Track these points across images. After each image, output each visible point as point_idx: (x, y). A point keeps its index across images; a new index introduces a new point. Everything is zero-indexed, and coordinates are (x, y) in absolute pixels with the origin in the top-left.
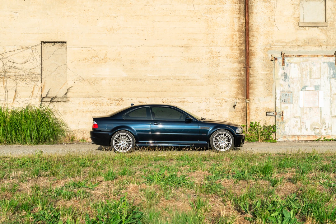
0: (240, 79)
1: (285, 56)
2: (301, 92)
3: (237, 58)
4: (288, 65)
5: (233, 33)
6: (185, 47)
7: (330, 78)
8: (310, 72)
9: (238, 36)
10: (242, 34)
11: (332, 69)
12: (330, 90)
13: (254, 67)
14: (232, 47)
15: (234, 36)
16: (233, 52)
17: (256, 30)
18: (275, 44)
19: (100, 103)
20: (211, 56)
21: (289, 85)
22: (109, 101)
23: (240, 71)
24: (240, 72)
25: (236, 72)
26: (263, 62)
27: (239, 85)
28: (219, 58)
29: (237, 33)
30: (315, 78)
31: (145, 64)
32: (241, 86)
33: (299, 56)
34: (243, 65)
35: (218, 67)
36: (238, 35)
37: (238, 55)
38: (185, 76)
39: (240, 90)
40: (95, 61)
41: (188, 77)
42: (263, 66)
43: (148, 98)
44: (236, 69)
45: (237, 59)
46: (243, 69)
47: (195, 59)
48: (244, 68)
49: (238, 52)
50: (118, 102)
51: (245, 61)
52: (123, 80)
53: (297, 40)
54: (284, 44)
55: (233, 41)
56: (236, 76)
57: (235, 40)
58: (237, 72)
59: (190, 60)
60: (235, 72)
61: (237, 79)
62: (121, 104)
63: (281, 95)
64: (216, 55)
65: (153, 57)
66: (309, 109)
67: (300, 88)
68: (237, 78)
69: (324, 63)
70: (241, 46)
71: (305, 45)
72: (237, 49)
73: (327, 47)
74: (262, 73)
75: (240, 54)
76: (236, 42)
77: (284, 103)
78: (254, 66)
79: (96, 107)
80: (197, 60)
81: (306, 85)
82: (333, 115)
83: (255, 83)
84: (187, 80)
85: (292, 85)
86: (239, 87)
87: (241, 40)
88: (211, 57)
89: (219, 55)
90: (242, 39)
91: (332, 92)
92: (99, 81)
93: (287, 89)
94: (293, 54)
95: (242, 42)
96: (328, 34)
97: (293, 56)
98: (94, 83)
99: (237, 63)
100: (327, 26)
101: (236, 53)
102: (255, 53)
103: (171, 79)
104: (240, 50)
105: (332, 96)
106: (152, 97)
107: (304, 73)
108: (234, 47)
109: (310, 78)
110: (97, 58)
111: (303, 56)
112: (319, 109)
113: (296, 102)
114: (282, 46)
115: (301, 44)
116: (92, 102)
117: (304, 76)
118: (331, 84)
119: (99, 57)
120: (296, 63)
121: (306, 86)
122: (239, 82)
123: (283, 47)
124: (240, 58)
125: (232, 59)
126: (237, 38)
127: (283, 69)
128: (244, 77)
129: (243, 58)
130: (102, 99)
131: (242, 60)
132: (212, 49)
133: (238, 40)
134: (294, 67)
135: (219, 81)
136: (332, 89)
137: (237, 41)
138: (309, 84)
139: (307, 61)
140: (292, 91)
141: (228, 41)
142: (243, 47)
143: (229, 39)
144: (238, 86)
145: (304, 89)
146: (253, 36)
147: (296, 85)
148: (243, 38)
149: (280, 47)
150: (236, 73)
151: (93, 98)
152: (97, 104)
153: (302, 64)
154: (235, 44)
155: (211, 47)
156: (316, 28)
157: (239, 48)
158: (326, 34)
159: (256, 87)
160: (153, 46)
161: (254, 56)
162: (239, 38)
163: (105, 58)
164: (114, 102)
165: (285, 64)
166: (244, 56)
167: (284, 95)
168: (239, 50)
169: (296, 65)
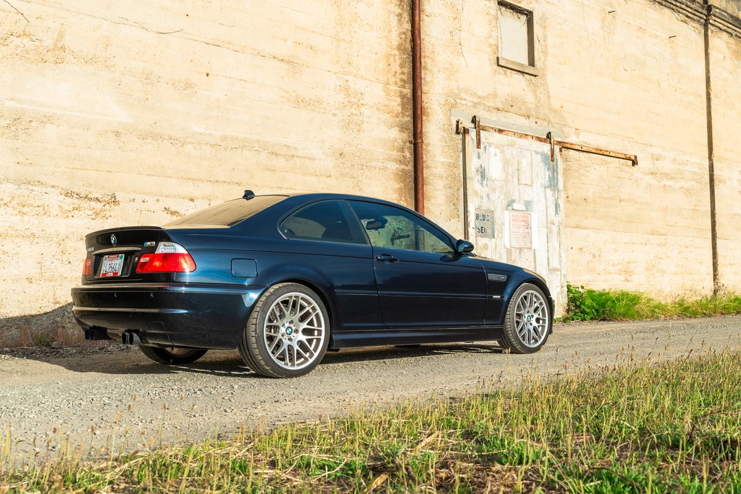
0: (403, 170)
1: (481, 128)
2: (506, 213)
3: (397, 116)
4: (485, 147)
5: (390, 50)
6: (288, 62)
7: (545, 188)
8: (518, 169)
9: (398, 62)
10: (405, 56)
11: (547, 167)
12: (545, 213)
13: (429, 144)
14: (388, 86)
15: (392, 59)
16: (389, 100)
17: (430, 56)
18: (463, 96)
19: (36, 205)
20: (347, 100)
21: (488, 195)
22: (69, 200)
23: (402, 150)
24: (403, 152)
25: (395, 151)
26: (442, 133)
27: (402, 184)
28: (363, 109)
29: (396, 52)
30: (525, 185)
31: (186, 91)
32: (405, 188)
33: (500, 131)
34: (409, 137)
35: (361, 132)
36: (398, 57)
37: (400, 109)
38: (290, 144)
39: (403, 199)
40: (17, 52)
41: (295, 149)
42: (444, 144)
43: (192, 200)
44: (396, 144)
45: (397, 119)
46: (408, 144)
47: (312, 102)
48: (410, 142)
49: (399, 100)
50: (100, 205)
51: (411, 126)
52: (117, 134)
53: (495, 95)
54: (476, 100)
55: (389, 72)
56: (395, 160)
57: (394, 70)
58: (398, 151)
59: (299, 102)
60: (393, 151)
61: (397, 168)
62: (108, 214)
63: (477, 217)
64: (356, 100)
65: (208, 75)
66: (518, 252)
67: (505, 203)
68: (397, 166)
69: (537, 153)
70: (404, 87)
71: (506, 109)
72: (397, 93)
73: (537, 120)
74: (442, 160)
75: (403, 105)
76: (395, 75)
77: (482, 237)
78: (427, 141)
79: (19, 217)
80: (317, 104)
81: (513, 198)
82: (551, 268)
83: (429, 184)
84: (293, 156)
85: (492, 197)
86: (401, 189)
87: (403, 73)
88: (347, 103)
89: (361, 102)
90: (406, 70)
91: (549, 219)
92: (33, 124)
93: (486, 205)
94: (492, 126)
95: (405, 77)
96: (538, 92)
97: (491, 130)
98: (13, 128)
99: (397, 129)
100: (536, 76)
101: (395, 104)
102: (429, 111)
103: (255, 149)
104: (403, 96)
105: (549, 225)
106: (203, 198)
107: (510, 170)
108: (391, 87)
109: (519, 184)
110: (26, 40)
111: (507, 132)
112: (533, 251)
113: (500, 234)
114: (472, 104)
115: (500, 106)
116: (5, 201)
117: (510, 177)
118: (546, 200)
119: (34, 38)
120: (497, 147)
121: (513, 201)
122: (401, 176)
123: (475, 105)
124: (403, 116)
125: (388, 115)
126: (396, 67)
127: (479, 157)
128: (410, 167)
129: (408, 119)
130: (44, 190)
131: (407, 123)
132: (347, 81)
133: (399, 71)
134: (496, 155)
135: (362, 169)
136: (548, 210)
137: (396, 73)
138: (516, 197)
139: (512, 145)
140: (492, 209)
141: (380, 67)
142: (408, 91)
143: (382, 64)
144: (399, 186)
145: (510, 208)
146: (426, 68)
147: (499, 197)
148: (408, 69)
149: (469, 104)
150: (396, 154)
151: (10, 185)
152: (25, 210)
153: (507, 151)
154: (394, 80)
155: (346, 77)
156: (520, 76)
157: (401, 92)
158: (534, 92)
159: (432, 195)
160: (207, 41)
161: (428, 116)
162: (402, 66)
163: (55, 45)
164: (85, 204)
165: (482, 146)
166: (410, 112)
167: (481, 218)
168: (400, 96)
169: (498, 151)
